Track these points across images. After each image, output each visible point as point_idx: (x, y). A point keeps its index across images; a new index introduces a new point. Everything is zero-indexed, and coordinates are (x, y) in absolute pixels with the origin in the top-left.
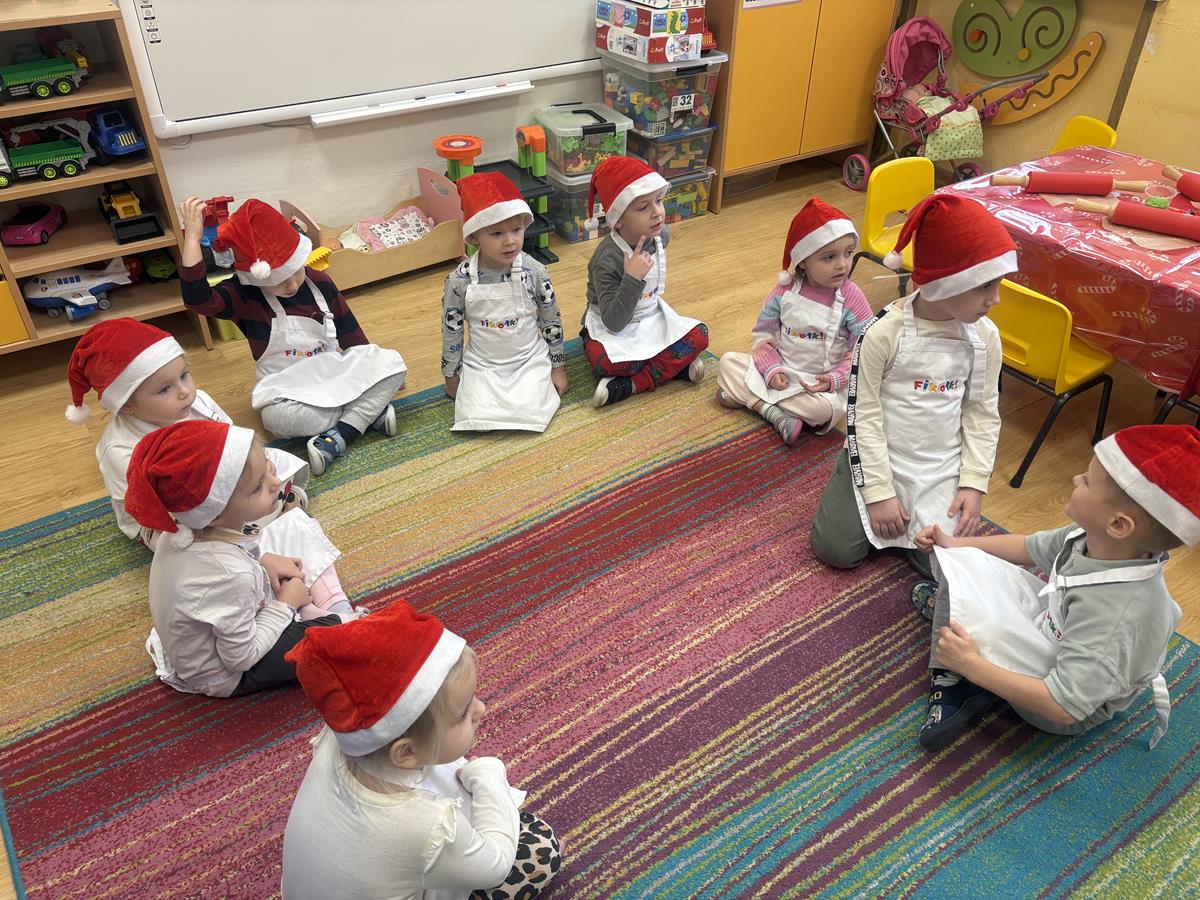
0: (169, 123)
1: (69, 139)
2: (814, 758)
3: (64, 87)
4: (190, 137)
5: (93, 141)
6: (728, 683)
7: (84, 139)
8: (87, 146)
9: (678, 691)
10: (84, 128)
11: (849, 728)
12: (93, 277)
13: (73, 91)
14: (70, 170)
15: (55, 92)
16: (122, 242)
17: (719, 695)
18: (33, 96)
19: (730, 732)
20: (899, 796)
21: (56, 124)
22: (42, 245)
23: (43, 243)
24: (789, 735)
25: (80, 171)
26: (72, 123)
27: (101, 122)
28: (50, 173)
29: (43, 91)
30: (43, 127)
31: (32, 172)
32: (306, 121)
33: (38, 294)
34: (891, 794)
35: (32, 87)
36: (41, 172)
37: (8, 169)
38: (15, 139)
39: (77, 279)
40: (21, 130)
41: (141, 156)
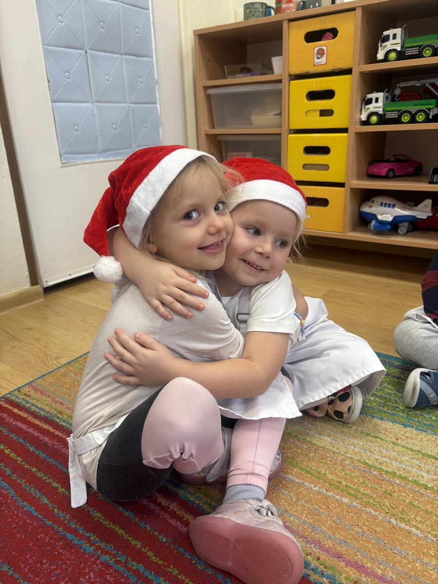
14: (421, 117)
16: (431, 183)
18: (419, 55)
25: (427, 120)
28: (406, 118)
29: (427, 52)
33: (366, 209)
35: (421, 49)
36: (400, 116)
37: (381, 111)
38: (397, 92)
39: (394, 206)
40: (403, 85)
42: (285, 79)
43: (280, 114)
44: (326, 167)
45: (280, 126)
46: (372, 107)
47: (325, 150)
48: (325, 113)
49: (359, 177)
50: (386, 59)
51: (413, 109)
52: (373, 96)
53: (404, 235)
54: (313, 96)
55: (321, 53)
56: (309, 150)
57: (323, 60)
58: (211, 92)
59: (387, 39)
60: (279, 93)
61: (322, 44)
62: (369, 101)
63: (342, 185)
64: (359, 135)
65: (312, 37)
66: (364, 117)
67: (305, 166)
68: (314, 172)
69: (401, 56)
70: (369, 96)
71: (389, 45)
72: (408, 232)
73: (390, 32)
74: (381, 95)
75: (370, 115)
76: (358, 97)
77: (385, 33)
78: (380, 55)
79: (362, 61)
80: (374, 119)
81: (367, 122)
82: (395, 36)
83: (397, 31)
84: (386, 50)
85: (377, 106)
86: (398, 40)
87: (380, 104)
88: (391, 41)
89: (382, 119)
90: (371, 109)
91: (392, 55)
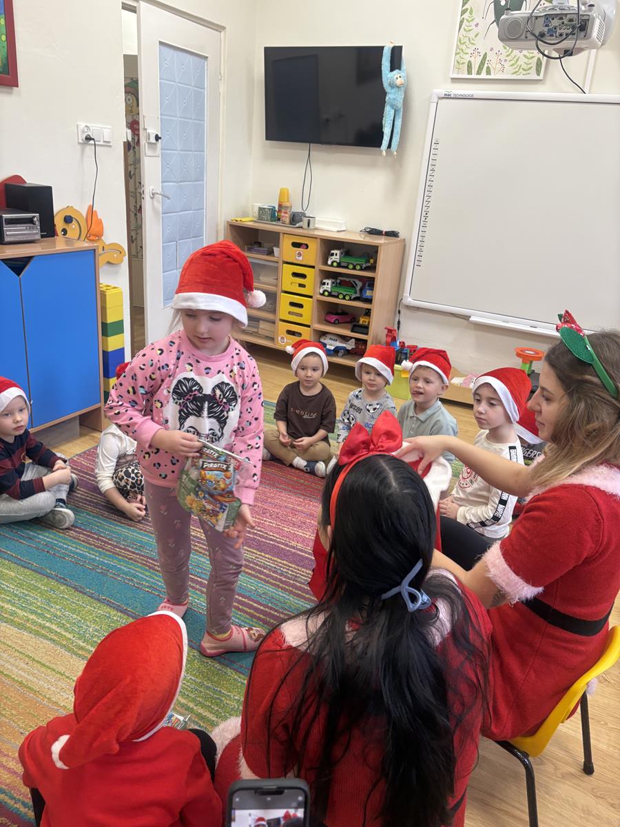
0: (410, 299)
1: (353, 286)
2: (257, 577)
3: (358, 267)
4: (418, 309)
5: (361, 290)
6: (282, 546)
7: (358, 288)
8: (358, 291)
9: (268, 534)
10: (360, 284)
11: (281, 585)
12: (342, 342)
13: (361, 269)
14: (347, 298)
15: (354, 268)
16: (352, 331)
17: (273, 545)
18: (347, 267)
19: (255, 551)
20: (252, 605)
21: (352, 280)
22: (334, 324)
24: (265, 568)
25: (350, 300)
26: (357, 281)
27: (367, 285)
28: (341, 296)
29: (351, 267)
30: (347, 280)
31: (336, 294)
32: (466, 318)
33: (322, 340)
34: (250, 602)
35: (349, 264)
36: (339, 294)
37: (329, 290)
38: (338, 281)
39: (336, 341)
40: (341, 278)
41: (369, 301)
42: (281, 262)
43: (277, 279)
44: (301, 315)
45: (276, 286)
46: (325, 287)
47: (301, 306)
48: (301, 285)
49: (320, 322)
50: (332, 265)
51: (345, 293)
52: (326, 281)
53: (342, 357)
54: (295, 275)
55: (300, 254)
56: (292, 304)
57: (301, 258)
59: (332, 255)
60: (276, 269)
61: (300, 250)
62: (324, 284)
63: (309, 326)
64: (319, 301)
65: (296, 245)
67: (289, 313)
68: (295, 317)
69: (339, 265)
70: (324, 281)
71: (334, 258)
72: (343, 355)
73: (334, 252)
74: (329, 282)
75: (325, 291)
76: (318, 280)
77: (332, 252)
78: (329, 262)
79: (321, 263)
80: (326, 293)
81: (323, 294)
82: (336, 254)
83: (338, 252)
84: (332, 260)
85: (328, 287)
86: (338, 257)
87: (329, 286)
88: (335, 256)
89: (330, 295)
90: (325, 288)
91: (335, 264)
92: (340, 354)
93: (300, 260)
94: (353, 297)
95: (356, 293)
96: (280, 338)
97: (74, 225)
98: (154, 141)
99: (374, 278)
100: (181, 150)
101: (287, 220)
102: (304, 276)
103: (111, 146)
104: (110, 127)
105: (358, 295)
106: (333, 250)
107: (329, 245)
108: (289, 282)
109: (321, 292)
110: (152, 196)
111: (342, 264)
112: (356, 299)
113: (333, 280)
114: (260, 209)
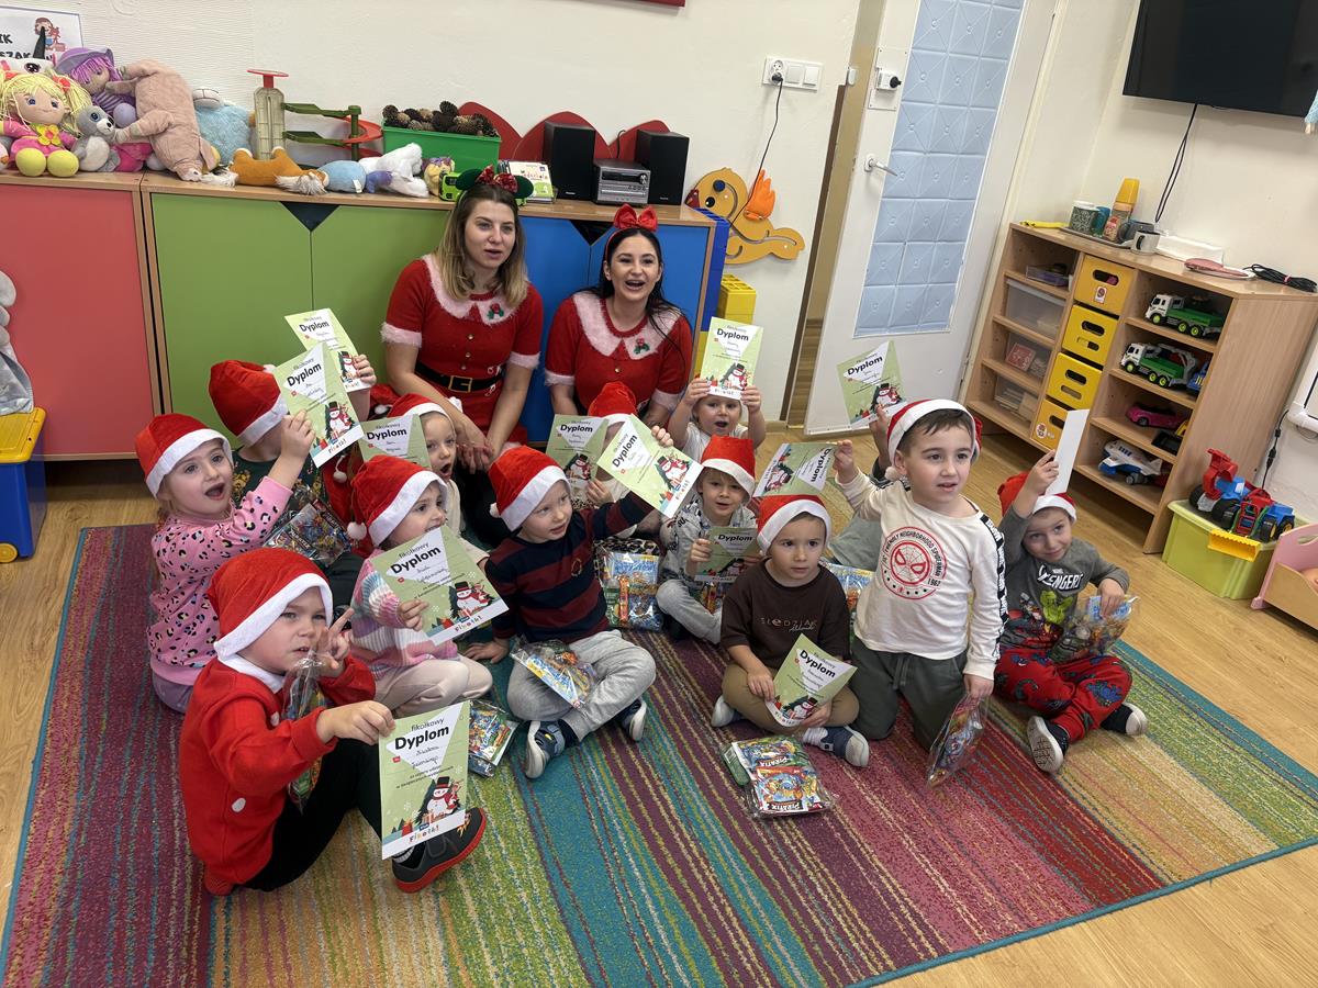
0: (1304, 414)
3: (1195, 332)
5: (1192, 373)
7: (1188, 369)
8: (1185, 376)
10: (1192, 362)
12: (1139, 459)
13: (1199, 336)
14: (1163, 382)
15: (1187, 332)
16: (1154, 443)
18: (1175, 328)
21: (1179, 352)
22: (1136, 424)
23: (1138, 423)
25: (1166, 386)
26: (1189, 356)
28: (1152, 378)
29: (1182, 328)
30: (1172, 350)
31: (1146, 371)
33: (1107, 448)
35: (1180, 323)
36: (1150, 373)
37: (1137, 362)
38: (1158, 350)
39: (1125, 453)
40: (1163, 346)
41: (1194, 394)
42: (1071, 301)
43: (1059, 329)
44: (1077, 394)
45: (1056, 339)
46: (1132, 356)
47: (1082, 380)
48: (1093, 346)
50: (1151, 320)
51: (1160, 373)
52: (1136, 346)
54: (1088, 326)
55: (1101, 293)
56: (1071, 374)
57: (1102, 299)
58: (1010, 282)
59: (1157, 302)
60: (1062, 309)
61: (1105, 285)
62: (1132, 350)
64: (1113, 378)
65: (1100, 276)
66: (1123, 363)
67: (1063, 387)
68: (1070, 396)
69: (1164, 322)
70: (1133, 345)
71: (1157, 308)
73: (1162, 297)
74: (1141, 348)
75: (1129, 362)
76: (1123, 342)
77: (1158, 296)
78: (1148, 315)
79: (1133, 312)
80: (1130, 367)
81: (1124, 368)
82: (1164, 301)
83: (1168, 298)
84: (1153, 311)
85: (1136, 357)
86: (1166, 307)
87: (1139, 356)
88: (1160, 306)
89: (1136, 371)
90: (1131, 358)
91: (1157, 319)
92: (1129, 480)
93: (1100, 301)
94: (1174, 381)
95: (1181, 377)
96: (1037, 428)
97: (727, 195)
98: (888, 87)
99: (1212, 354)
100: (941, 104)
101: (1113, 234)
102: (1099, 330)
103: (815, 91)
104: (820, 64)
105: (1183, 381)
106: (1162, 294)
107: (1157, 284)
108: (1076, 338)
109: (1123, 364)
110: (867, 169)
111: (1170, 321)
112: (1176, 388)
113: (1150, 348)
114: (1077, 210)
